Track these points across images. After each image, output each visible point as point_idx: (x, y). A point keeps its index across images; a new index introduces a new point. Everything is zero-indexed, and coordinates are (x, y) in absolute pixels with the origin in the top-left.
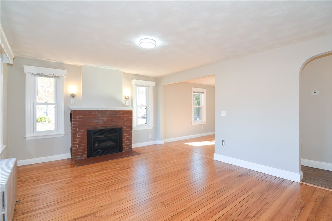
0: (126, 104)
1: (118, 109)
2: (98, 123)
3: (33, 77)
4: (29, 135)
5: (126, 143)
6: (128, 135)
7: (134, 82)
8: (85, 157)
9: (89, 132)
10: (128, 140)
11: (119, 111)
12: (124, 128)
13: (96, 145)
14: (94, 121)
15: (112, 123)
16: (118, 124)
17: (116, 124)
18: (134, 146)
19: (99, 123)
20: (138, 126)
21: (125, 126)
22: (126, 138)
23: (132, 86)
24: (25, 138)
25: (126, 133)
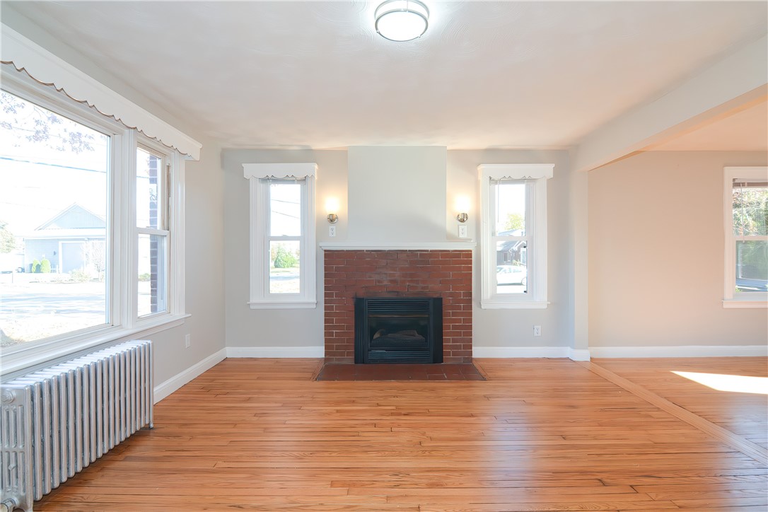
0: (461, 236)
1: (430, 249)
2: (379, 282)
3: (262, 185)
4: (256, 299)
5: (454, 341)
6: (459, 321)
7: (485, 170)
8: (349, 360)
9: (359, 302)
10: (459, 334)
11: (434, 253)
12: (448, 301)
13: (377, 336)
14: (370, 277)
15: (415, 285)
16: (433, 288)
17: (423, 288)
18: (478, 352)
19: (383, 283)
20: (496, 297)
21: (451, 295)
22: (455, 327)
23: (477, 183)
24: (249, 304)
25: (454, 314)
